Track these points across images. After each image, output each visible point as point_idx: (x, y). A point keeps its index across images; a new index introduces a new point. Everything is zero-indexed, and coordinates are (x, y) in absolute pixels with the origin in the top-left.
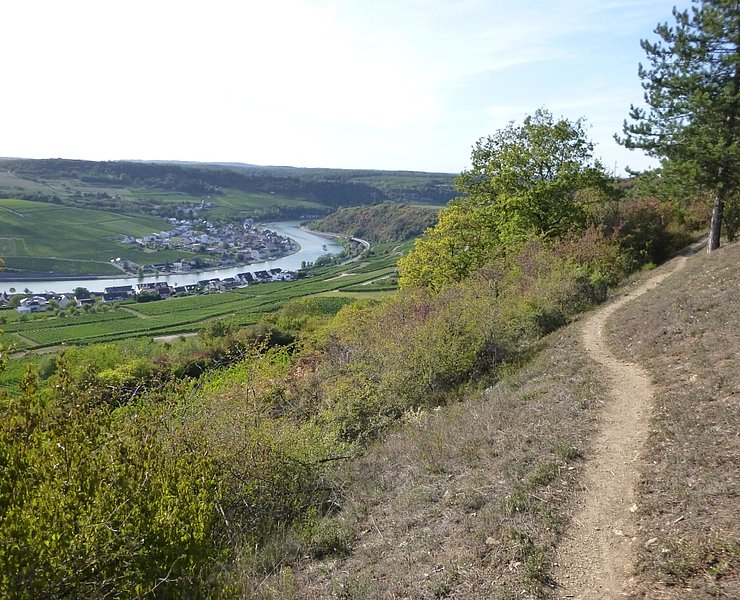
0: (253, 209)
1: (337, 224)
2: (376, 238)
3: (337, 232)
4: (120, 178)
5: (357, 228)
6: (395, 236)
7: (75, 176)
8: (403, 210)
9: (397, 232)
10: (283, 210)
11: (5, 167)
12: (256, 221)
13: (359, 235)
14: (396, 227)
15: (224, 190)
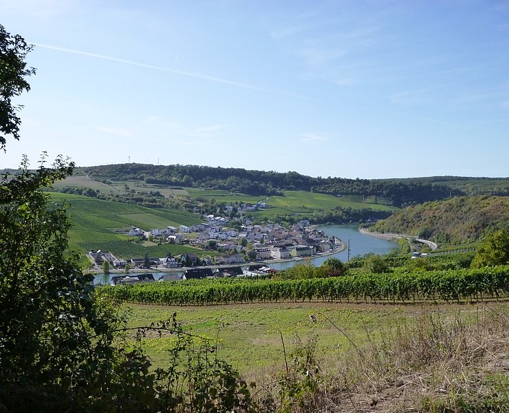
0: (312, 210)
1: (400, 222)
2: (448, 238)
3: (398, 233)
4: (183, 180)
5: (423, 226)
6: (474, 234)
7: (142, 179)
8: (487, 201)
9: (477, 229)
10: (347, 213)
11: (87, 172)
12: (312, 222)
13: (425, 235)
14: (475, 223)
15: (286, 192)
